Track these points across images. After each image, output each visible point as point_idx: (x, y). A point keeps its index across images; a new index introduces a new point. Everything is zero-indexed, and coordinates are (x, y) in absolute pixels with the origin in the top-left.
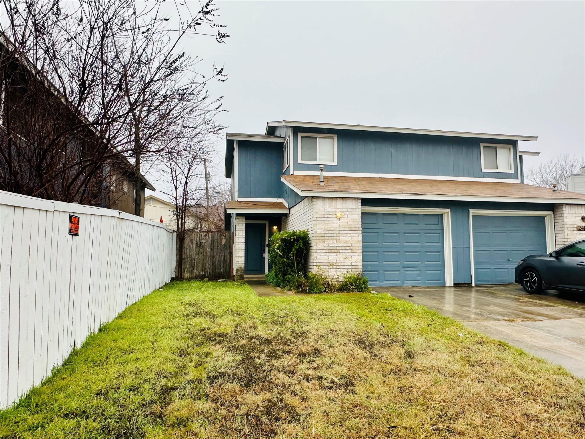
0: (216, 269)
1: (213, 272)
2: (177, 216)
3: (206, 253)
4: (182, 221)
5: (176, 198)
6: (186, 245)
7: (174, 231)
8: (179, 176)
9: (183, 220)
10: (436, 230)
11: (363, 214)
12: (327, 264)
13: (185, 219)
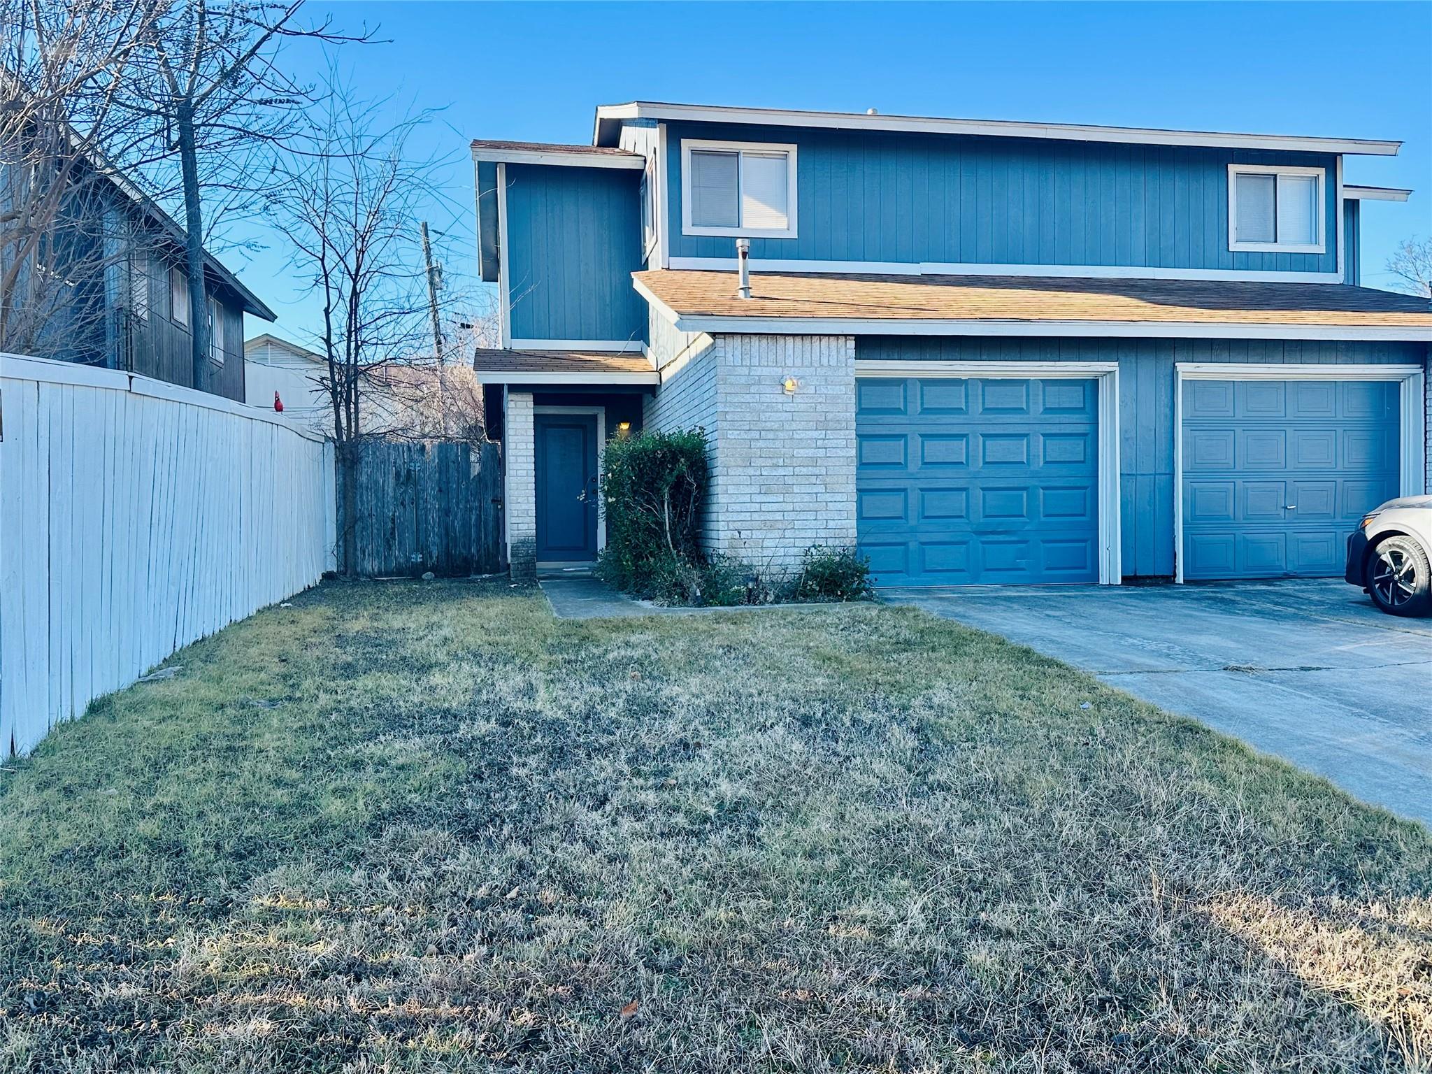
0: (456, 546)
1: (448, 554)
2: (334, 393)
3: (426, 501)
4: (348, 408)
5: (328, 341)
6: (364, 478)
7: (327, 439)
9: (352, 406)
10: (1076, 424)
11: (861, 382)
12: (756, 524)
13: (356, 404)
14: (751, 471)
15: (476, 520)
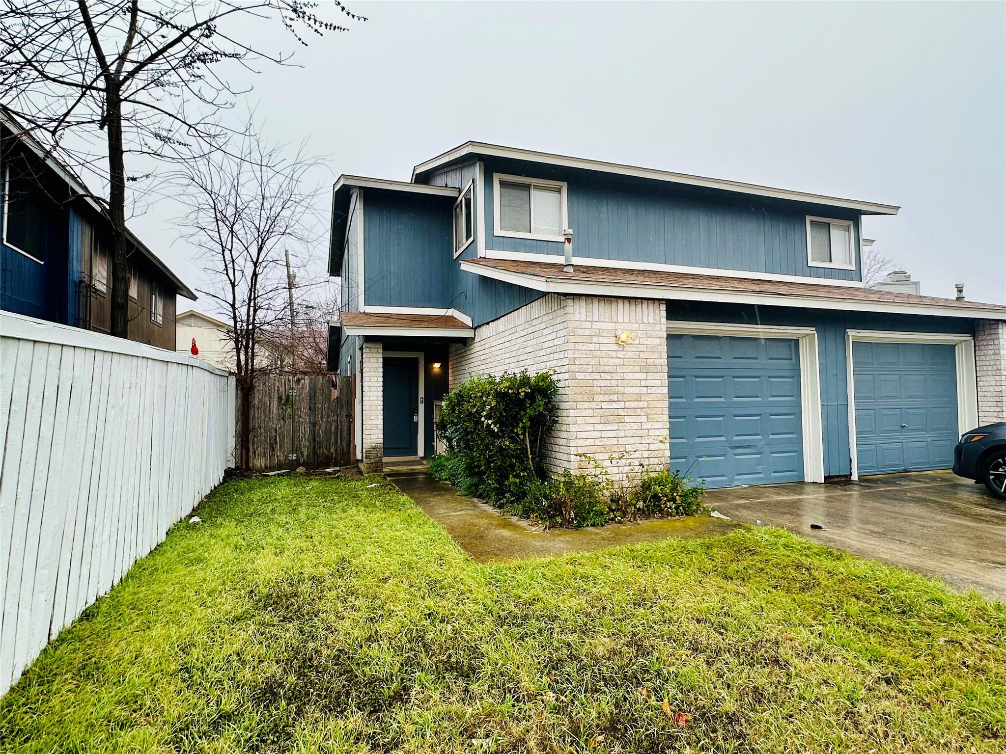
0: (320, 448)
1: (315, 453)
2: (237, 342)
4: (246, 353)
5: (233, 306)
6: (256, 402)
7: (231, 373)
8: (240, 261)
9: (250, 350)
10: (786, 369)
11: (670, 337)
12: (597, 448)
13: (253, 349)
14: (593, 405)
15: (335, 429)
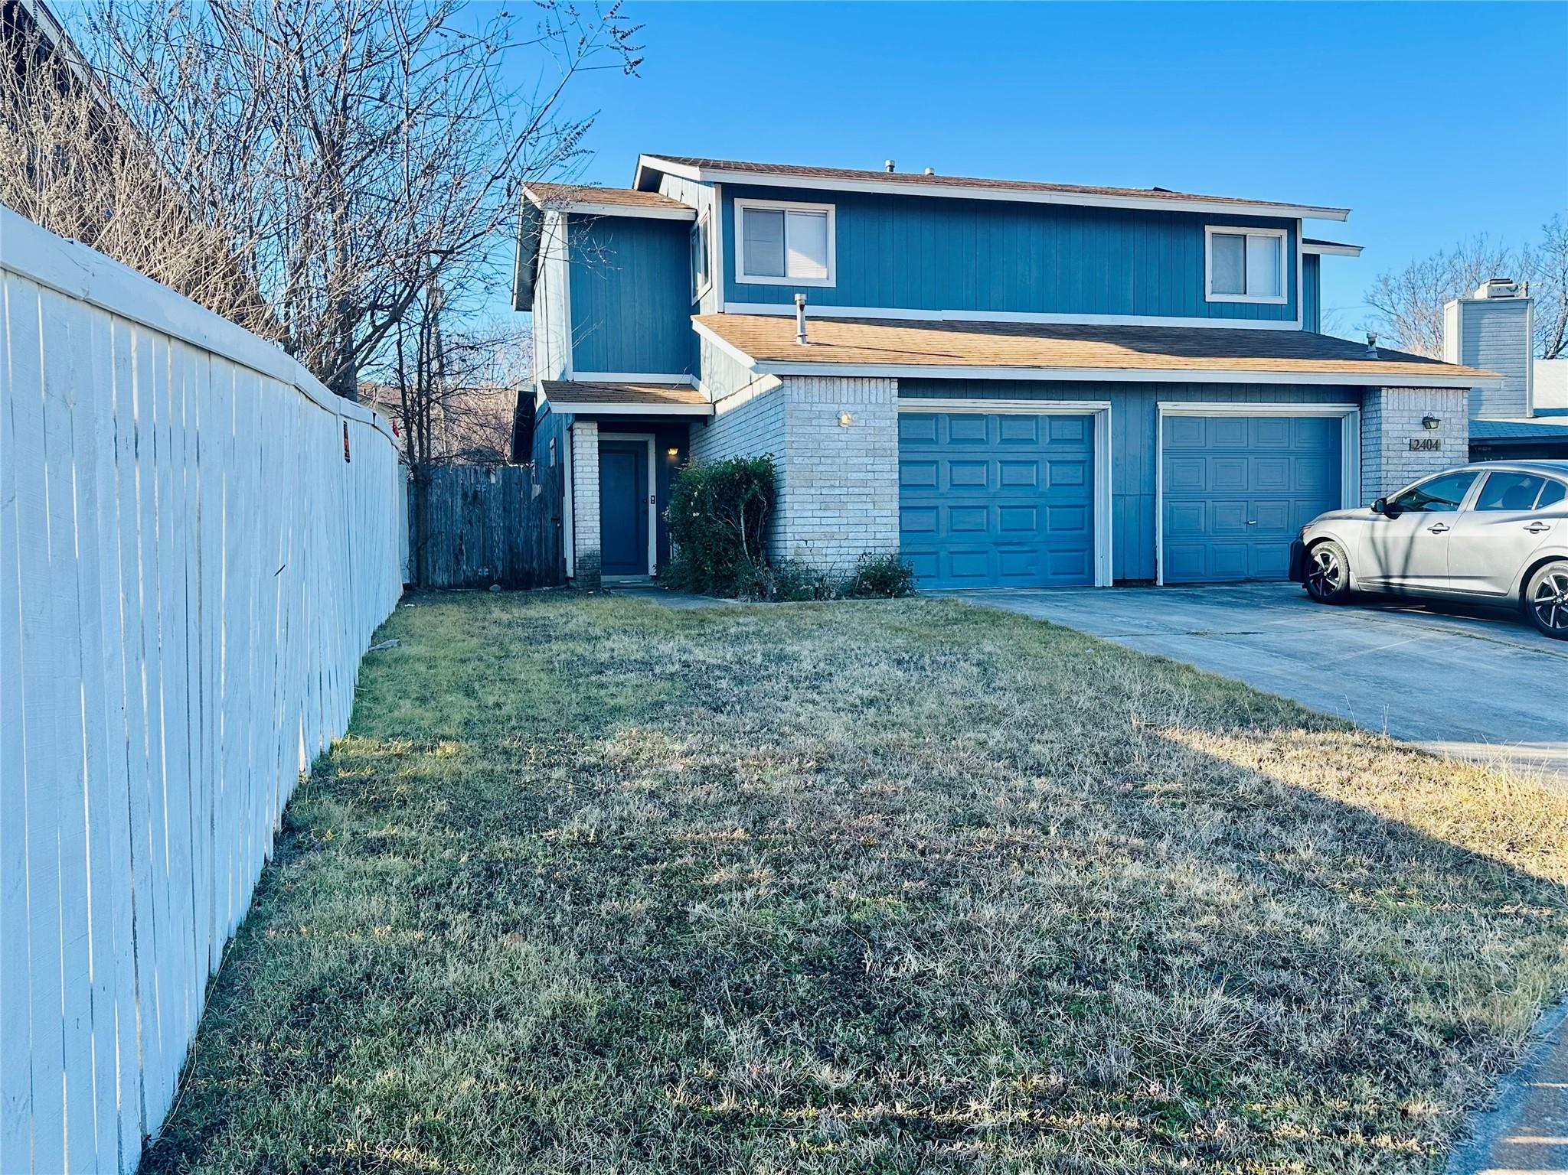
0: (519, 561)
1: (512, 568)
2: (407, 419)
3: (490, 520)
4: (420, 433)
5: (400, 373)
6: (434, 499)
9: (424, 432)
10: (1074, 452)
11: (902, 417)
12: (817, 536)
13: (428, 430)
14: (812, 491)
15: (537, 537)
